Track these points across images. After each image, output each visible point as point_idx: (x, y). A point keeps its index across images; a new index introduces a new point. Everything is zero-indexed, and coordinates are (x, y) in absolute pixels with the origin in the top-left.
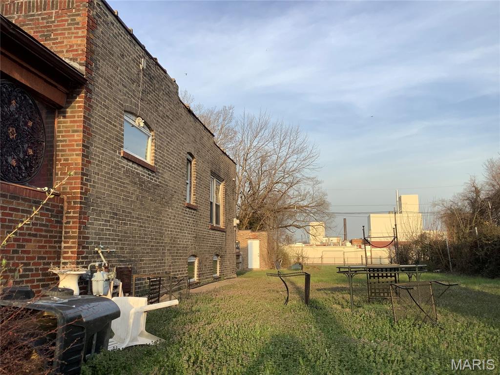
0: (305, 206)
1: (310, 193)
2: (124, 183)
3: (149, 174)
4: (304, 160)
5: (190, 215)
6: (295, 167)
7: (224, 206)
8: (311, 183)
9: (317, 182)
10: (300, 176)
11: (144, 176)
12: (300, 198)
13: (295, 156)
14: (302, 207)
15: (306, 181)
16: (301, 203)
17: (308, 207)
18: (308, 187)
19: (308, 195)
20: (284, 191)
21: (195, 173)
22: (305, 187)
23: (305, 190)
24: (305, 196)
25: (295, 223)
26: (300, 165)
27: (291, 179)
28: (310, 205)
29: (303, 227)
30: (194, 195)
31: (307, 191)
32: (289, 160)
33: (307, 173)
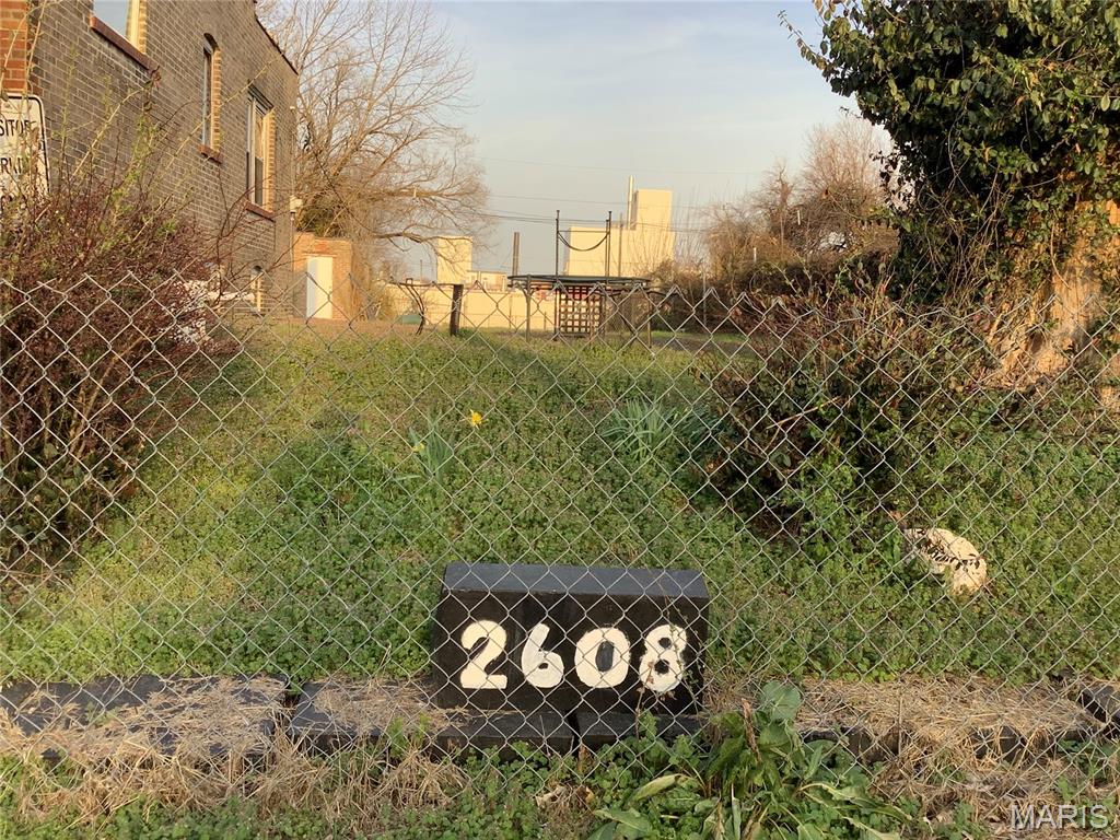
0: (435, 193)
1: (448, 163)
2: (95, 86)
3: (137, 74)
4: (439, 84)
5: (209, 172)
6: (417, 98)
7: (271, 165)
8: (452, 139)
9: (466, 140)
10: (429, 122)
11: (128, 75)
12: (423, 173)
13: (419, 72)
14: (428, 195)
15: (440, 134)
16: (426, 186)
17: (441, 196)
18: (443, 150)
19: (442, 169)
20: (388, 153)
21: (219, 82)
22: (436, 149)
23: (435, 155)
24: (436, 168)
25: (411, 230)
26: (429, 95)
27: (406, 125)
28: (445, 192)
29: (426, 240)
30: (216, 131)
31: (440, 157)
32: (403, 81)
33: (442, 114)
